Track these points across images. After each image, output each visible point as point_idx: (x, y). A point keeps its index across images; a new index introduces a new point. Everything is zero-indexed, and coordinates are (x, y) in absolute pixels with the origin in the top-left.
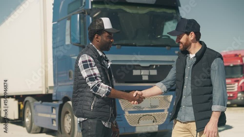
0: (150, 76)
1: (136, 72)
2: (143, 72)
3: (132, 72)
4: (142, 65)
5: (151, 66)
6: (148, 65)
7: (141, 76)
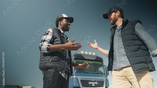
0: (95, 84)
1: (90, 83)
2: (93, 83)
3: (88, 83)
4: (92, 80)
5: (95, 81)
6: (94, 80)
7: (92, 84)
